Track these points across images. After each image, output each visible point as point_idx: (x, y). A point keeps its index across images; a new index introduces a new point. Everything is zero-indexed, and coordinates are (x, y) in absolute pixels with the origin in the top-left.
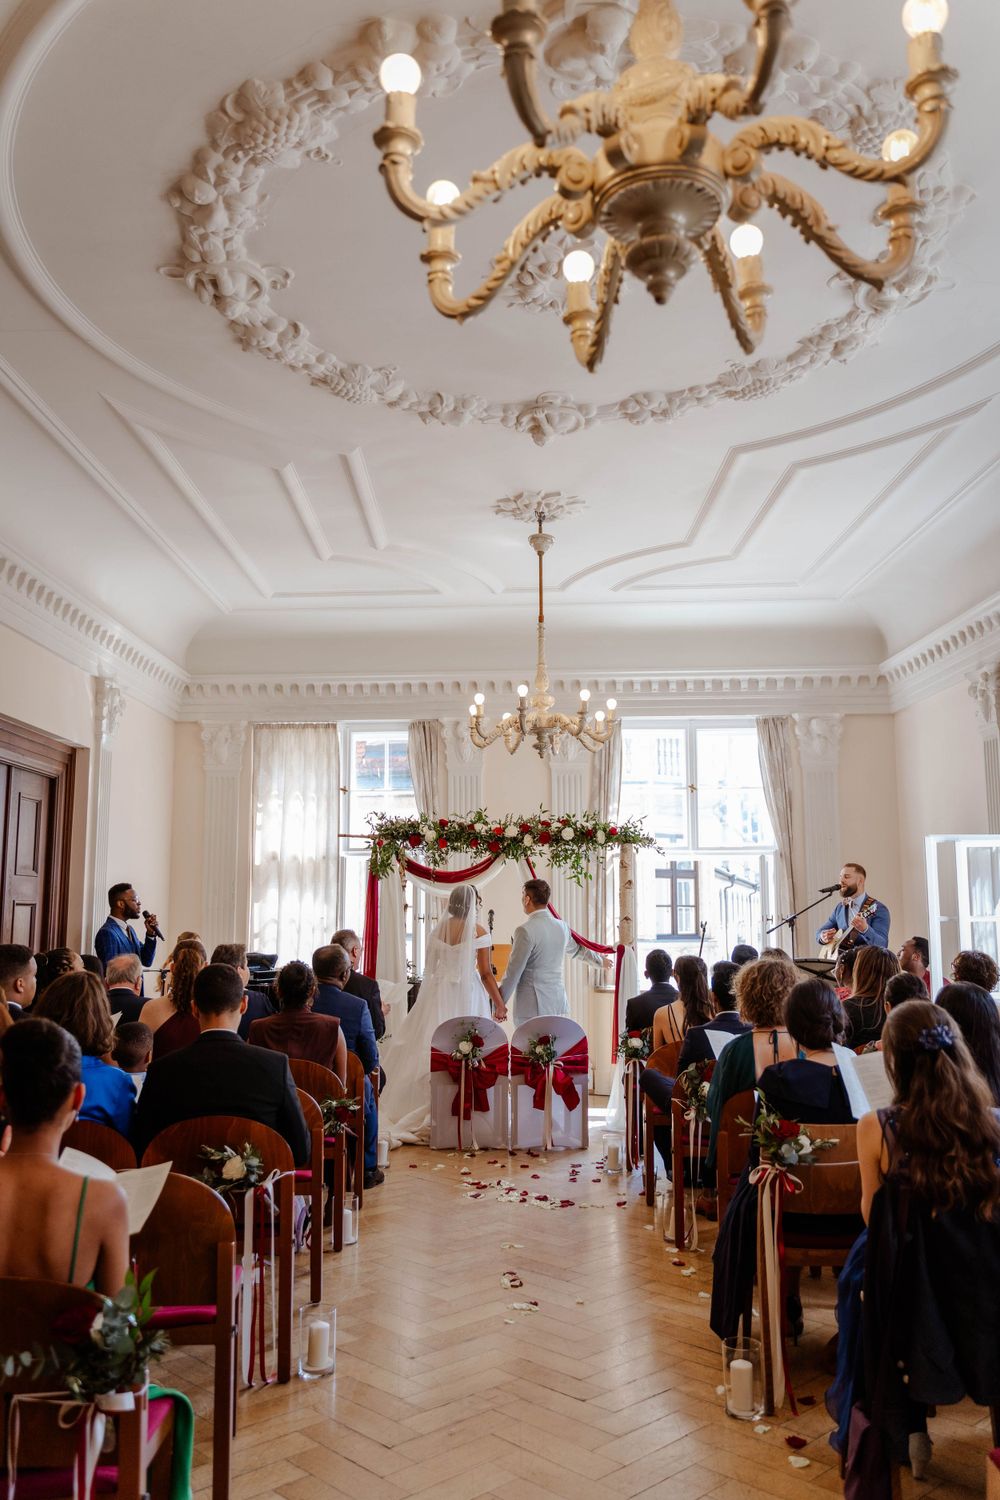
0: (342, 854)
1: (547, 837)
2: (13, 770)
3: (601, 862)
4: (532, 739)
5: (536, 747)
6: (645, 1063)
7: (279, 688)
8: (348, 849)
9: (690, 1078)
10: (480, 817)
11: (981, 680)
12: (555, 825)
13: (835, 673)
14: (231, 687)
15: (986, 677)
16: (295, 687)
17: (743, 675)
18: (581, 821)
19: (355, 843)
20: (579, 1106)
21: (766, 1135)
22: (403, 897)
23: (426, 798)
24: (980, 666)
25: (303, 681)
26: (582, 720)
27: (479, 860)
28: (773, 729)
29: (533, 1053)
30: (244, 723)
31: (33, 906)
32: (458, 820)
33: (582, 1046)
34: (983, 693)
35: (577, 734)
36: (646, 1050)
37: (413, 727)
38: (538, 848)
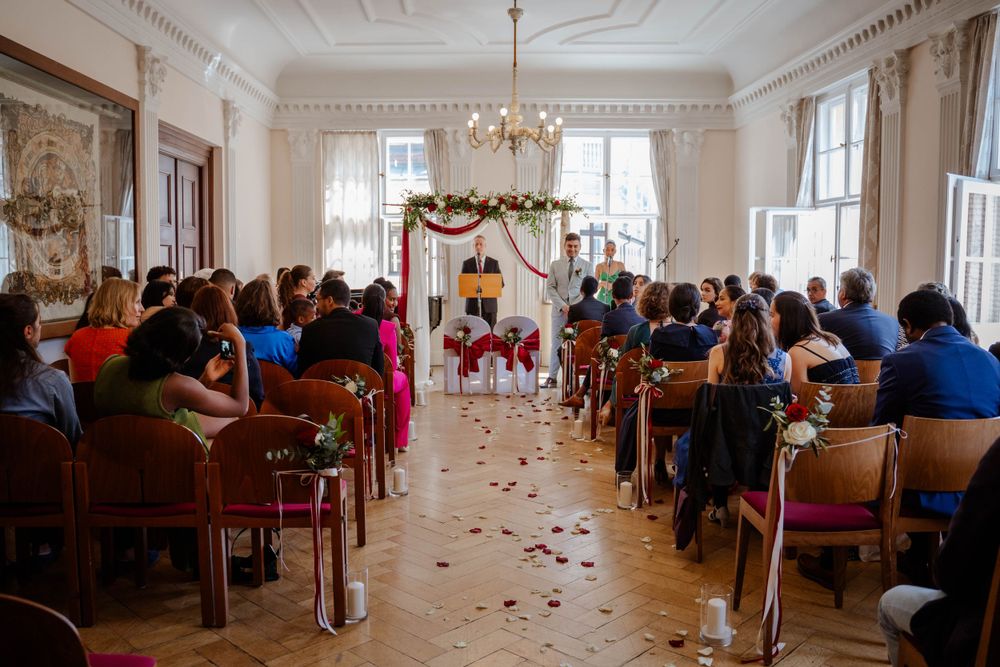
0: (381, 217)
1: (515, 206)
2: (178, 162)
3: (548, 222)
4: (508, 143)
5: (511, 148)
6: (574, 343)
7: (338, 107)
8: (385, 213)
9: (603, 346)
10: (473, 193)
11: (788, 110)
12: (520, 199)
13: (700, 102)
14: (306, 106)
15: (792, 108)
16: (349, 107)
17: (642, 103)
18: (537, 197)
19: (389, 209)
20: (534, 369)
21: (645, 368)
22: (424, 244)
23: (436, 181)
24: (789, 101)
25: (354, 102)
26: (541, 131)
27: (472, 221)
28: (660, 138)
29: (506, 336)
30: (316, 131)
31: (194, 248)
32: (460, 195)
33: (536, 334)
34: (789, 119)
35: (537, 141)
36: (576, 335)
37: (426, 134)
38: (509, 213)
